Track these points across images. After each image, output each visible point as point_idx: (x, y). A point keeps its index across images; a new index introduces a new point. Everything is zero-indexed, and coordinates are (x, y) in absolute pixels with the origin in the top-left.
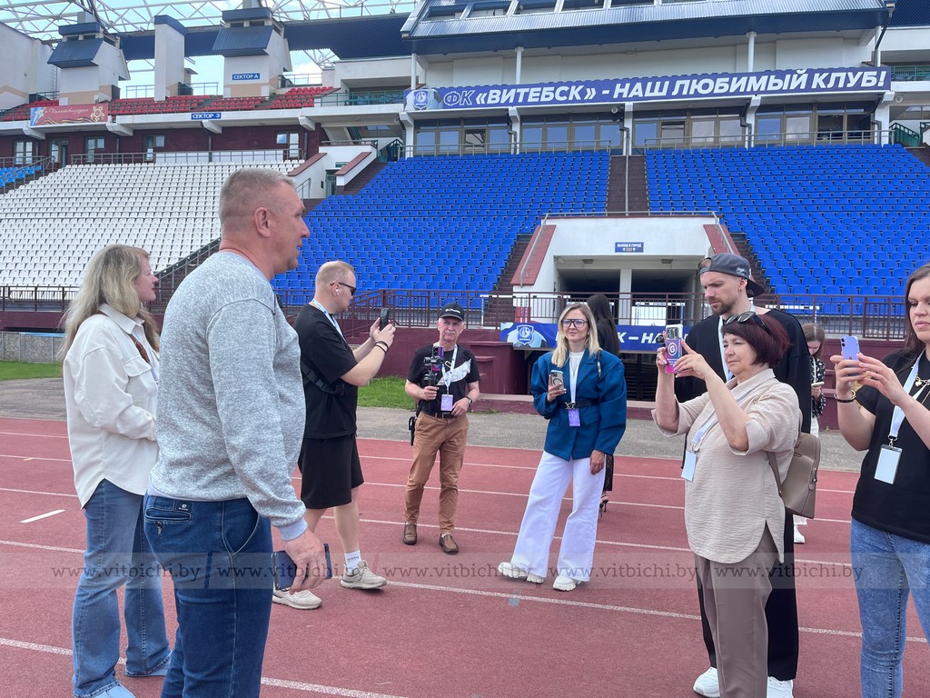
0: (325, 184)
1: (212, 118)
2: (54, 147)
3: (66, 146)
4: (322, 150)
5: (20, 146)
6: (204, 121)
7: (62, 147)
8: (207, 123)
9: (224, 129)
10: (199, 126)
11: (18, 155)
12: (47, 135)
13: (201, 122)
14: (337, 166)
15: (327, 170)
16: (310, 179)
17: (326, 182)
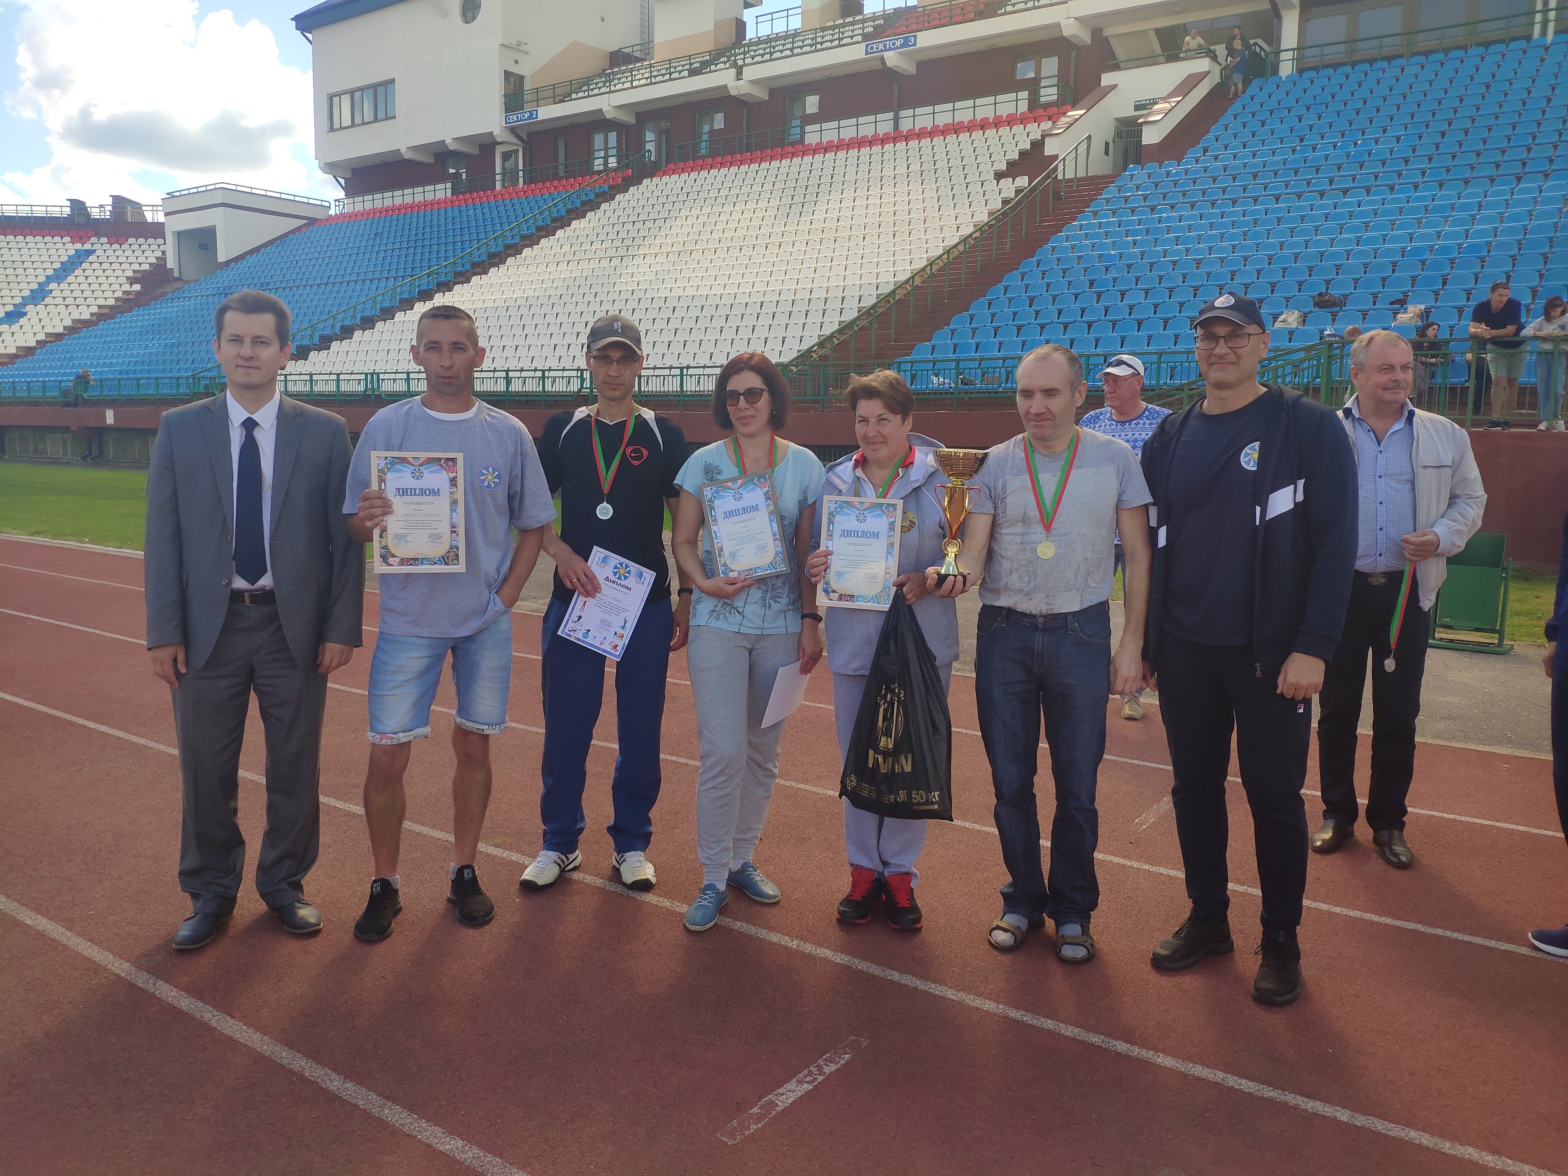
0: (1112, 146)
1: (902, 46)
2: (650, 136)
3: (667, 132)
4: (1107, 79)
5: (598, 140)
6: (886, 55)
7: (659, 134)
8: (892, 59)
9: (920, 65)
10: (877, 65)
11: (597, 154)
12: (638, 115)
13: (882, 58)
14: (1136, 108)
15: (1117, 120)
16: (1089, 137)
17: (1114, 142)
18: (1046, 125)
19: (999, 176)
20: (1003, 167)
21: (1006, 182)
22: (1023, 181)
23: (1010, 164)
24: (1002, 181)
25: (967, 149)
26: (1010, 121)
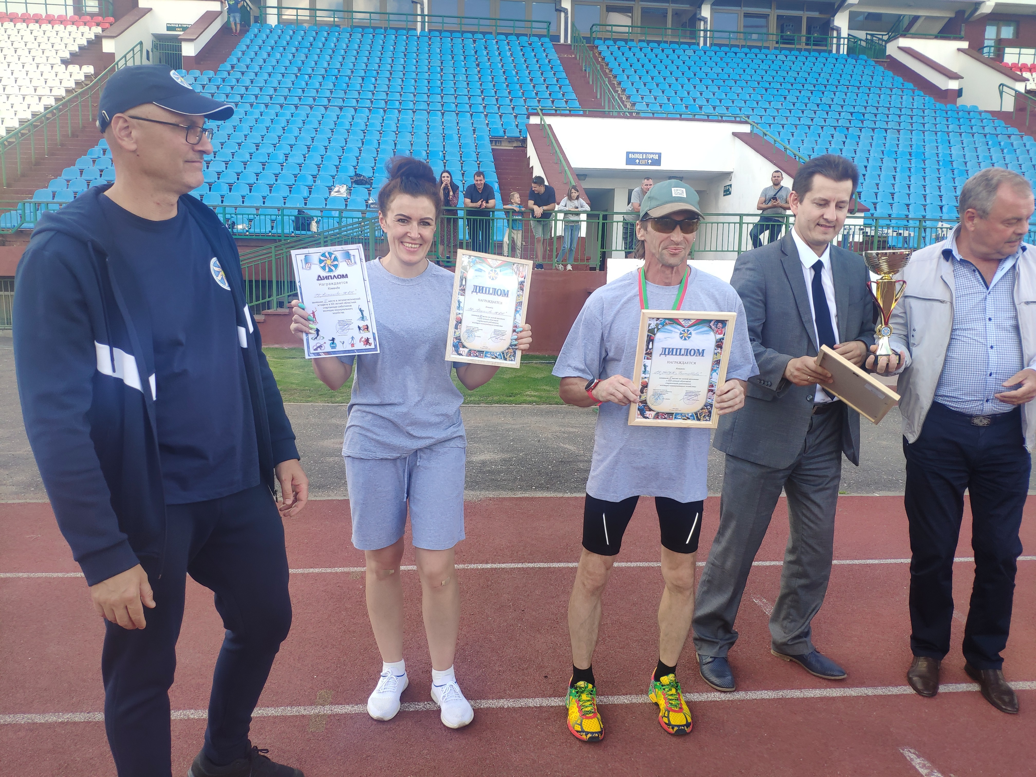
0: (151, 53)
4: (143, 3)
14: (169, 28)
15: (153, 35)
16: (141, 43)
17: (152, 51)
18: (99, 30)
19: (65, 62)
20: (68, 56)
21: (73, 68)
22: (89, 69)
23: (72, 54)
24: (70, 67)
25: (29, 38)
26: (62, 21)
